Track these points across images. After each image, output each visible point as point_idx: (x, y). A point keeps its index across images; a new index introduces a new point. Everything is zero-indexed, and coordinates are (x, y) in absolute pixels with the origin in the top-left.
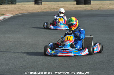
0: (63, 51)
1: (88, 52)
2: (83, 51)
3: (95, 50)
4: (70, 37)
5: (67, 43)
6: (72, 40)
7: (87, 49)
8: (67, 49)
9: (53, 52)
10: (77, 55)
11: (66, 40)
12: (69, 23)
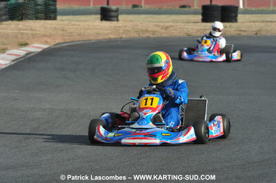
0: (135, 133)
1: (195, 136)
2: (184, 132)
3: (213, 131)
4: (152, 99)
5: (145, 114)
6: (158, 107)
7: (192, 129)
8: (145, 127)
9: (111, 135)
10: (169, 141)
11: (143, 105)
12: (150, 66)
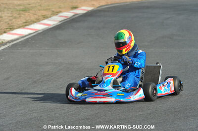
0: (96, 94)
4: (114, 67)
5: (106, 78)
11: (106, 72)
12: (116, 41)
